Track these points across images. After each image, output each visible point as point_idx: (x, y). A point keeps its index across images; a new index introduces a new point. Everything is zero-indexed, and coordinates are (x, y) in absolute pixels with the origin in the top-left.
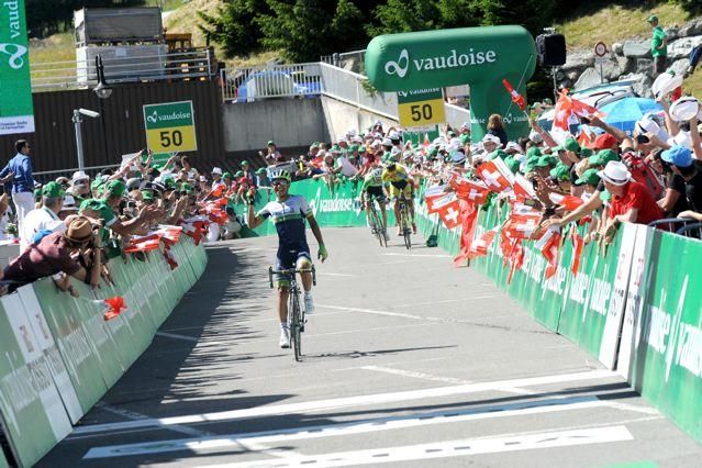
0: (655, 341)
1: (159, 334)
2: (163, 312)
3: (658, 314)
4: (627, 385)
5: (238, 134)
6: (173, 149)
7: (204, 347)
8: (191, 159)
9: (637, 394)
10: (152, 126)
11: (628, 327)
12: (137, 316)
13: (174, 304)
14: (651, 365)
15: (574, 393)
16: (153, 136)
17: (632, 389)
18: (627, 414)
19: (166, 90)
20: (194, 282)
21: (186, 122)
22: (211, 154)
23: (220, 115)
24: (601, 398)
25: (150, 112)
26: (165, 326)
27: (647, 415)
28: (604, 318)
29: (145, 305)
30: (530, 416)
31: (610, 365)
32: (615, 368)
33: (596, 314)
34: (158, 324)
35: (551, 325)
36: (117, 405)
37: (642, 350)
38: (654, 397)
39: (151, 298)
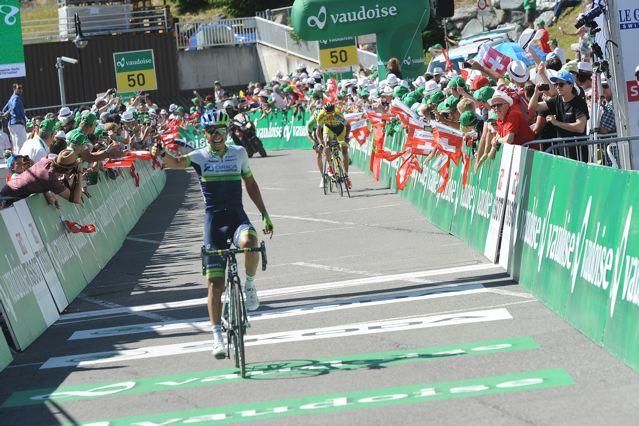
0: (529, 239)
1: (128, 238)
2: (131, 221)
3: (531, 217)
4: (506, 275)
5: (189, 75)
6: (138, 89)
7: (164, 249)
8: (151, 97)
9: (515, 282)
10: (120, 70)
11: (507, 229)
12: (110, 224)
13: (140, 214)
14: (526, 258)
15: (464, 282)
16: (121, 78)
17: (511, 278)
18: (508, 299)
19: (132, 40)
20: (155, 196)
21: (148, 67)
22: (169, 92)
23: (175, 61)
24: (486, 285)
25: (119, 58)
26: (132, 233)
27: (525, 299)
28: (488, 221)
29: (117, 215)
30: (428, 301)
31: (493, 258)
32: (497, 261)
33: (481, 217)
34: (128, 230)
35: (445, 227)
36: (95, 296)
37: (518, 247)
38: (529, 284)
39: (121, 210)
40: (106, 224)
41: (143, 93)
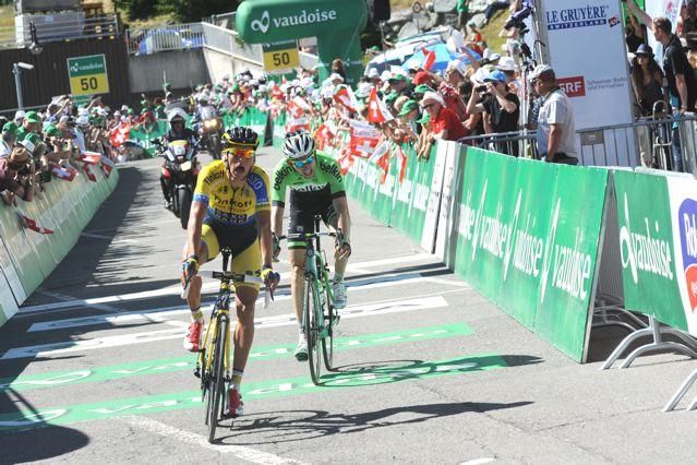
0: (463, 230)
1: (84, 234)
2: (86, 217)
3: (465, 210)
4: (443, 265)
5: (139, 78)
6: (90, 92)
7: (118, 243)
8: (105, 100)
9: (450, 271)
10: (74, 74)
11: (443, 221)
12: (66, 222)
13: (94, 212)
14: (461, 249)
15: (402, 272)
16: (75, 83)
17: (447, 268)
18: (444, 287)
19: (85, 47)
20: (108, 194)
21: (101, 71)
22: (119, 96)
23: (126, 65)
24: (423, 275)
25: (72, 64)
26: (87, 229)
27: (459, 287)
28: (424, 214)
29: (72, 213)
30: (369, 290)
31: (431, 249)
32: (434, 252)
33: (418, 211)
34: (82, 227)
35: (383, 220)
36: (51, 289)
37: (454, 237)
38: (464, 273)
39: (76, 207)
40: (61, 221)
41: (95, 96)
